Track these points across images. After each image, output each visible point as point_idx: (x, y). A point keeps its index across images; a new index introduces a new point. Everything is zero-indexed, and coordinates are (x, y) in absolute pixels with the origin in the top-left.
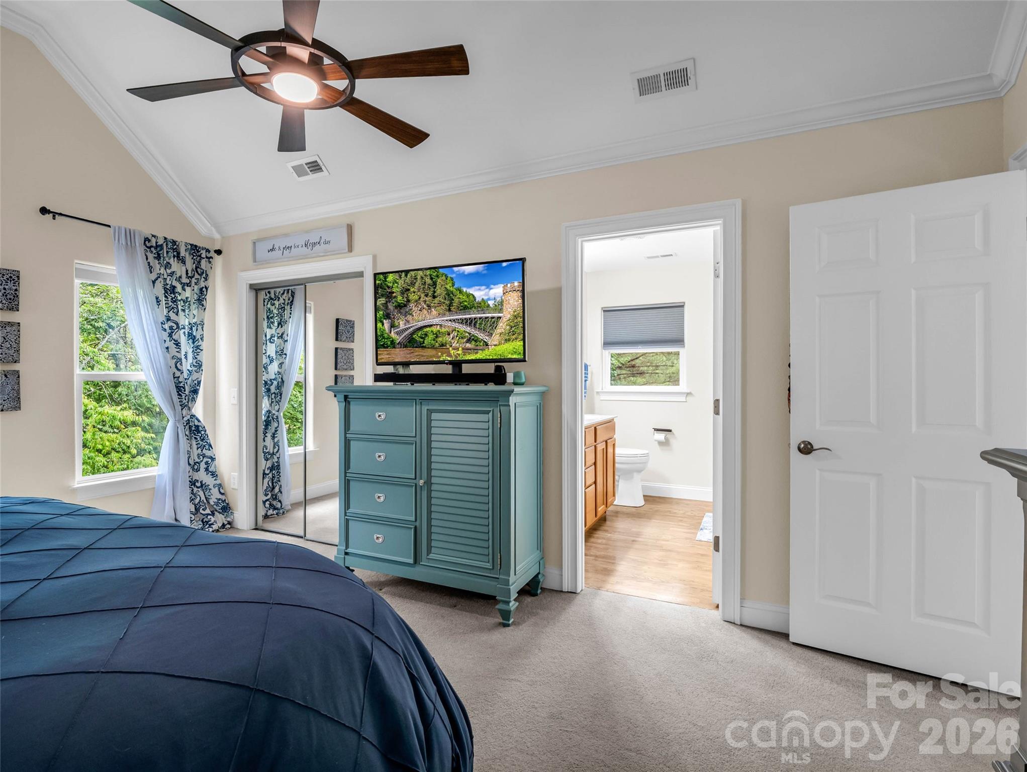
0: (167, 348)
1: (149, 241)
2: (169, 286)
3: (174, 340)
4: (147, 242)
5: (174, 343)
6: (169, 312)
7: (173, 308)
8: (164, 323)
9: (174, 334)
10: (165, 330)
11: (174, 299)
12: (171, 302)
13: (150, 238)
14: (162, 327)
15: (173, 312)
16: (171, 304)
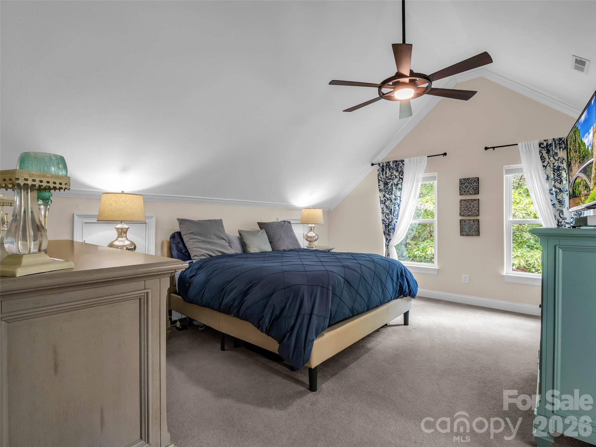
0: (554, 204)
1: (543, 144)
2: (556, 167)
3: (558, 199)
4: (541, 145)
5: (558, 201)
6: (555, 183)
7: (557, 180)
8: (551, 190)
9: (557, 196)
10: (552, 194)
11: (559, 175)
12: (557, 176)
13: (543, 143)
14: (550, 192)
15: (557, 182)
16: (556, 177)
